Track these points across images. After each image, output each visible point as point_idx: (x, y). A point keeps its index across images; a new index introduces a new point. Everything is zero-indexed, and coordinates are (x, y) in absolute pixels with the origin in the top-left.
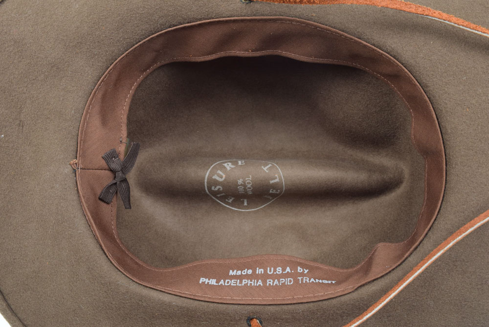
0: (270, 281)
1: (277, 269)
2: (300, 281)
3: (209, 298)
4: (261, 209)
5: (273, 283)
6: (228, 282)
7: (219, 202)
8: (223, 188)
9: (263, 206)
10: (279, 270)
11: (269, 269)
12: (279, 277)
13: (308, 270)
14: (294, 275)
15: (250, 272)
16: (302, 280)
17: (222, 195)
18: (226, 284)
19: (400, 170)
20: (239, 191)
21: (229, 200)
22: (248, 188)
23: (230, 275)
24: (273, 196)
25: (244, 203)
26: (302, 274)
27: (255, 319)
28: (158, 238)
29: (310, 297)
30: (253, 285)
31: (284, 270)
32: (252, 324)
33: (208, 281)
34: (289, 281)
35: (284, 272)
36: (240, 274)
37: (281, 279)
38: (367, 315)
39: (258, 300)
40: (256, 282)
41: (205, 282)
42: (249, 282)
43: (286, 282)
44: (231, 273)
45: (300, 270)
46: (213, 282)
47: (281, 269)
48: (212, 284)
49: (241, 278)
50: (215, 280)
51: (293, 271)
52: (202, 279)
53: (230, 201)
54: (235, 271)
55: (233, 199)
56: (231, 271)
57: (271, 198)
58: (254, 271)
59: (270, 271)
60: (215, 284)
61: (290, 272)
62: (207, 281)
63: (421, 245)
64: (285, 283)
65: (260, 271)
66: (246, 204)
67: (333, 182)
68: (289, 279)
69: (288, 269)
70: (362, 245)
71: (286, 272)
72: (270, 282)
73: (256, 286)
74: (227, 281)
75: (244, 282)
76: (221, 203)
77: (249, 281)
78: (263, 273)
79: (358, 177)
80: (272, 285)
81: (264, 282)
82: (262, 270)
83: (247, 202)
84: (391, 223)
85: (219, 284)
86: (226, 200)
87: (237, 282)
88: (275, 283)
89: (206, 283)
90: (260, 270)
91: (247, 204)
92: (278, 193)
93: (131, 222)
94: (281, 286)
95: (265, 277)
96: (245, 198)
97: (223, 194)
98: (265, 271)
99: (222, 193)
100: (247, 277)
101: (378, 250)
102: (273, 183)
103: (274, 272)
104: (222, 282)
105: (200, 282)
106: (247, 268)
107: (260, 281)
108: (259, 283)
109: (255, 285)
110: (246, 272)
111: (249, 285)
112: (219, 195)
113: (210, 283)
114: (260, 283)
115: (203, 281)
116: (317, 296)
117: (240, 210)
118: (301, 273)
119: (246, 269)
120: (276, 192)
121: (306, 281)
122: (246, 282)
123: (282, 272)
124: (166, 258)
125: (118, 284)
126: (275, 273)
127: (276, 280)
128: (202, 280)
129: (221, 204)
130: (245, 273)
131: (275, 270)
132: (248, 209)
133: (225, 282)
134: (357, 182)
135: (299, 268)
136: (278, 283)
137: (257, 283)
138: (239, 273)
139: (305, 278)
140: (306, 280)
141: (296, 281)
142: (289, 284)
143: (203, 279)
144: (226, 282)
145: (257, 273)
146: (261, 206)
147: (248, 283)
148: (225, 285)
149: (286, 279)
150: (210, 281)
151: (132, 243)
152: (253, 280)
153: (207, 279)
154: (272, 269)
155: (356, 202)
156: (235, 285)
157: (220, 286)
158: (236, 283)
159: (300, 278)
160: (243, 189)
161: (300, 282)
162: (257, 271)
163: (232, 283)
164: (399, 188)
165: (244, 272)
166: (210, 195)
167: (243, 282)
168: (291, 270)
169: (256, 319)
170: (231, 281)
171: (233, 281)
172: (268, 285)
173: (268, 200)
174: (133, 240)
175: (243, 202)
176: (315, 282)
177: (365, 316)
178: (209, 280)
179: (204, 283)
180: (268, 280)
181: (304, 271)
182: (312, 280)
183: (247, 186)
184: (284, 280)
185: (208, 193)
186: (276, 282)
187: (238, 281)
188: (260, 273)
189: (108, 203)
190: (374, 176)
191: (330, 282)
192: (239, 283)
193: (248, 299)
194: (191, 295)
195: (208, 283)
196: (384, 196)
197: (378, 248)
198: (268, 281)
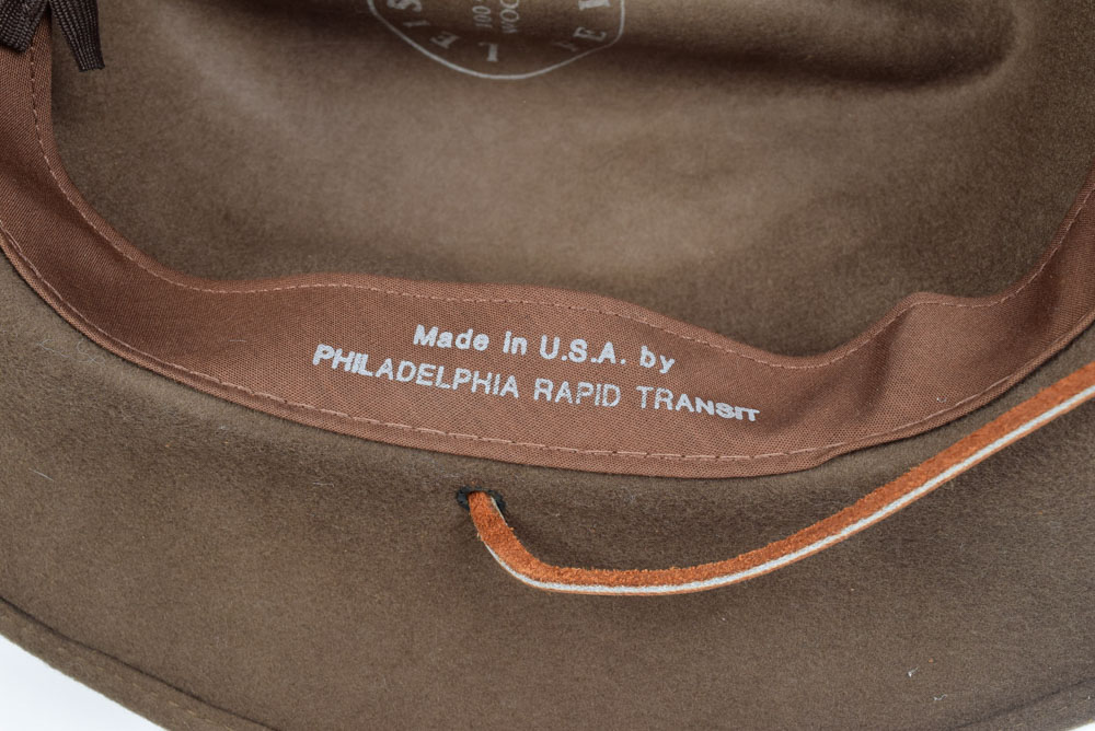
0: (544, 386)
1: (573, 346)
2: (644, 398)
3: (341, 421)
4: (540, 77)
5: (554, 393)
6: (407, 371)
7: (409, 41)
8: (423, 6)
9: (548, 69)
10: (579, 350)
11: (544, 340)
12: (573, 373)
13: (672, 361)
14: (627, 376)
15: (482, 342)
16: (651, 396)
17: (419, 24)
18: (400, 378)
19: (1003, 18)
20: (474, 21)
21: (440, 40)
22: (505, 15)
23: (416, 342)
24: (582, 44)
25: (487, 55)
26: (653, 377)
27: (482, 495)
28: (205, 145)
29: (669, 460)
30: (487, 390)
31: (594, 350)
32: (472, 505)
33: (343, 359)
34: (606, 395)
35: (594, 360)
36: (449, 346)
37: (582, 384)
38: (855, 522)
39: (499, 445)
40: (497, 382)
41: (331, 360)
42: (477, 381)
43: (598, 398)
44: (422, 337)
45: (648, 359)
46: (357, 363)
47: (585, 346)
48: (354, 371)
49: (449, 358)
50: (366, 356)
51: (623, 361)
52: (321, 348)
53: (446, 43)
54: (434, 331)
55: (453, 38)
56: (420, 329)
57: (574, 50)
58: (497, 343)
59: (549, 349)
60: (364, 372)
61: (613, 361)
62: (337, 357)
63: (1072, 350)
64: (592, 398)
65: (514, 344)
66: (492, 57)
67: (783, 30)
68: (607, 387)
69: (608, 351)
70: (840, 250)
71: (600, 361)
72: (543, 388)
73: (498, 396)
74: (403, 364)
75: (461, 376)
76: (416, 45)
77: (477, 374)
78: (524, 351)
79: (864, 24)
80: (549, 398)
81: (526, 385)
82: (524, 342)
83: (499, 51)
84: (944, 194)
85: (378, 375)
86: (434, 40)
87: (435, 372)
88: (561, 394)
89: (334, 366)
90: (517, 341)
91: (499, 57)
92: (599, 39)
93: (118, 90)
94: (580, 407)
95: (528, 368)
96: (493, 41)
97: (424, 23)
98: (533, 347)
99: (420, 19)
100: (472, 359)
101: (910, 320)
102: (586, 9)
103: (561, 353)
104: (386, 368)
105: (316, 361)
106: (473, 327)
107: (511, 379)
108: (507, 388)
109: (495, 392)
110: (468, 342)
111: (474, 389)
112: (409, 25)
113: (347, 369)
114: (511, 387)
115: (326, 357)
116: (692, 464)
117: (475, 73)
118: (649, 370)
119: (471, 331)
120: (592, 38)
121: (663, 404)
122: (467, 380)
123: (589, 357)
124: (227, 217)
125: (38, 348)
126: (564, 358)
127: (566, 384)
128: (323, 352)
129: (415, 50)
130: (466, 346)
131: (565, 349)
132: (498, 74)
133: (395, 370)
134: (860, 39)
135: (645, 351)
136: (569, 395)
137: (501, 386)
138: (446, 340)
139: (660, 390)
140: (664, 399)
141: (631, 398)
142: (605, 404)
143: (328, 348)
144: (401, 368)
145: (506, 350)
146: (542, 68)
147: (471, 383)
148: (395, 381)
149: (599, 386)
150: (348, 360)
151: (114, 167)
152: (490, 375)
153: (340, 351)
154: (557, 341)
155: (840, 93)
156: (429, 383)
157: (377, 381)
158: (433, 379)
159: (644, 390)
160: (491, 15)
161: (644, 406)
162: (507, 342)
163: (421, 374)
164: (987, 74)
165: (463, 341)
166: (380, 18)
167: (457, 376)
168: (618, 356)
169: (489, 493)
170: (417, 366)
171: (423, 366)
172: (536, 397)
173: (567, 54)
174: (119, 156)
175: (485, 51)
176: (692, 410)
177: (848, 525)
178: (345, 354)
179: (326, 363)
180: (538, 381)
181: (659, 365)
182: (684, 401)
183: (503, 8)
184: (590, 386)
185: (375, 13)
186: (564, 391)
187: (442, 369)
188: (514, 351)
189: (16, 51)
190: (916, 28)
191: (738, 413)
192: (444, 380)
193: (465, 440)
194: (280, 405)
195: (341, 365)
196: (933, 91)
197: (909, 311)
198: (537, 386)
